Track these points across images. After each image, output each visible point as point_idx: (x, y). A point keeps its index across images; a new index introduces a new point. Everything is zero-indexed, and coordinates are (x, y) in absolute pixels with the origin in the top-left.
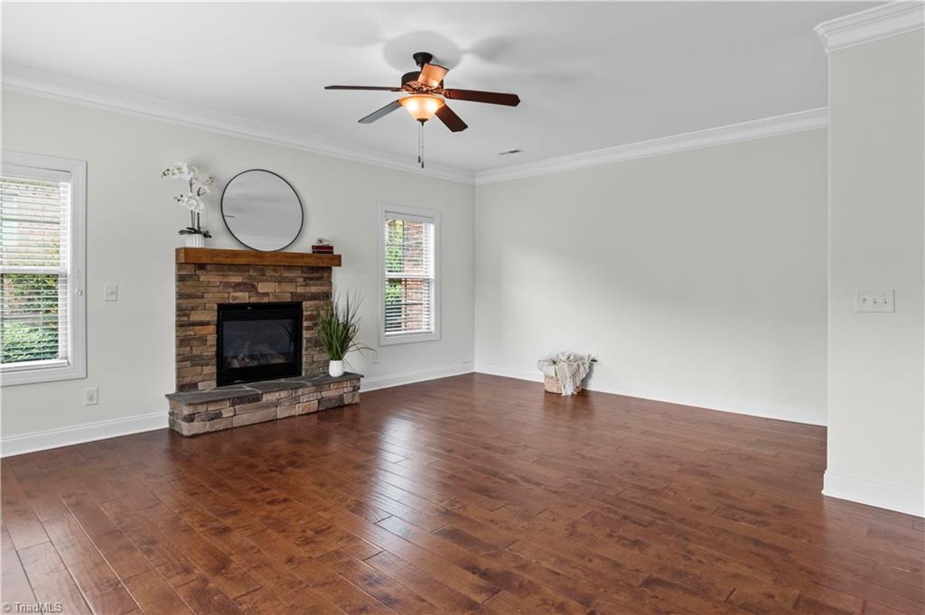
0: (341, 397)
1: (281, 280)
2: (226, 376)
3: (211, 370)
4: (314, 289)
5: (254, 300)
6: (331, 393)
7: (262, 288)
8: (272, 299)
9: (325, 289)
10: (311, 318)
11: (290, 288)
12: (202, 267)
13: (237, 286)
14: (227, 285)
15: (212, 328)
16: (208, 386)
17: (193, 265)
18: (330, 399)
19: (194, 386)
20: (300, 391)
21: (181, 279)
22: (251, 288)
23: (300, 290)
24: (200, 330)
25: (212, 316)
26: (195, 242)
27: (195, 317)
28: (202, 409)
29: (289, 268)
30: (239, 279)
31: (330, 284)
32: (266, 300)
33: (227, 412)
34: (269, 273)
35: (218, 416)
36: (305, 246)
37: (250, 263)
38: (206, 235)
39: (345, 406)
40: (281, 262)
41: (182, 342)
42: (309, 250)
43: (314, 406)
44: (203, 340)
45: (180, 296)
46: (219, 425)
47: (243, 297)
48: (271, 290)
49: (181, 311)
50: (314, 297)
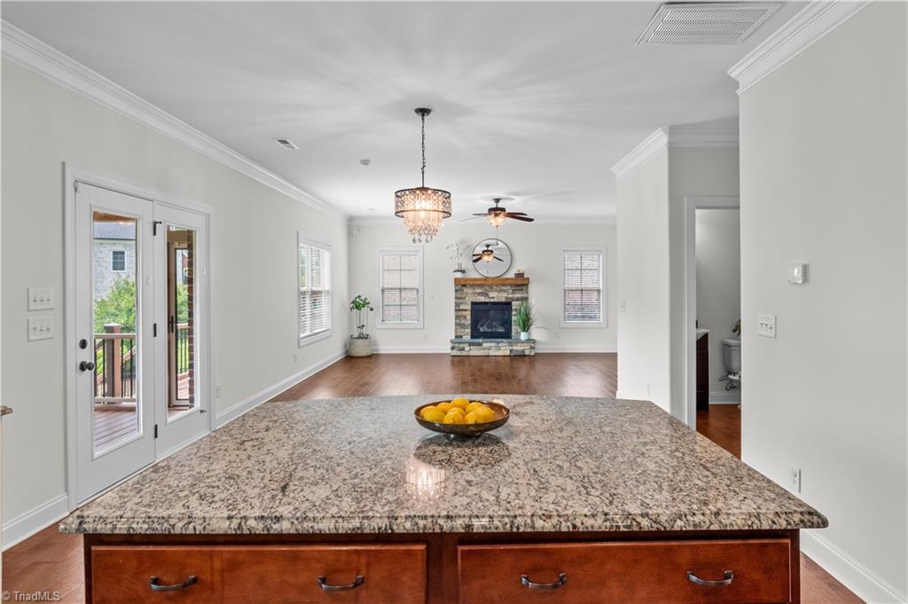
0: (523, 351)
1: (499, 292)
2: (475, 334)
3: (469, 331)
4: (518, 295)
5: (487, 300)
6: (518, 348)
7: (491, 295)
8: (496, 300)
9: (524, 295)
10: (516, 310)
11: (505, 295)
12: (464, 285)
13: (479, 294)
14: (475, 293)
15: (469, 313)
16: (467, 338)
17: (461, 285)
18: (517, 351)
19: (461, 337)
20: (501, 345)
21: (456, 291)
22: (486, 295)
23: (510, 296)
24: (464, 313)
25: (469, 307)
26: (459, 275)
27: (462, 307)
28: (457, 345)
29: (504, 285)
30: (480, 291)
31: (527, 293)
32: (493, 300)
33: (467, 348)
34: (495, 287)
35: (463, 349)
36: (511, 275)
37: (485, 284)
38: (463, 272)
39: (525, 356)
40: (500, 282)
41: (457, 317)
42: (513, 276)
43: (508, 353)
44: (465, 317)
45: (456, 298)
46: (464, 353)
47: (482, 299)
48: (496, 296)
49: (457, 305)
50: (518, 299)
